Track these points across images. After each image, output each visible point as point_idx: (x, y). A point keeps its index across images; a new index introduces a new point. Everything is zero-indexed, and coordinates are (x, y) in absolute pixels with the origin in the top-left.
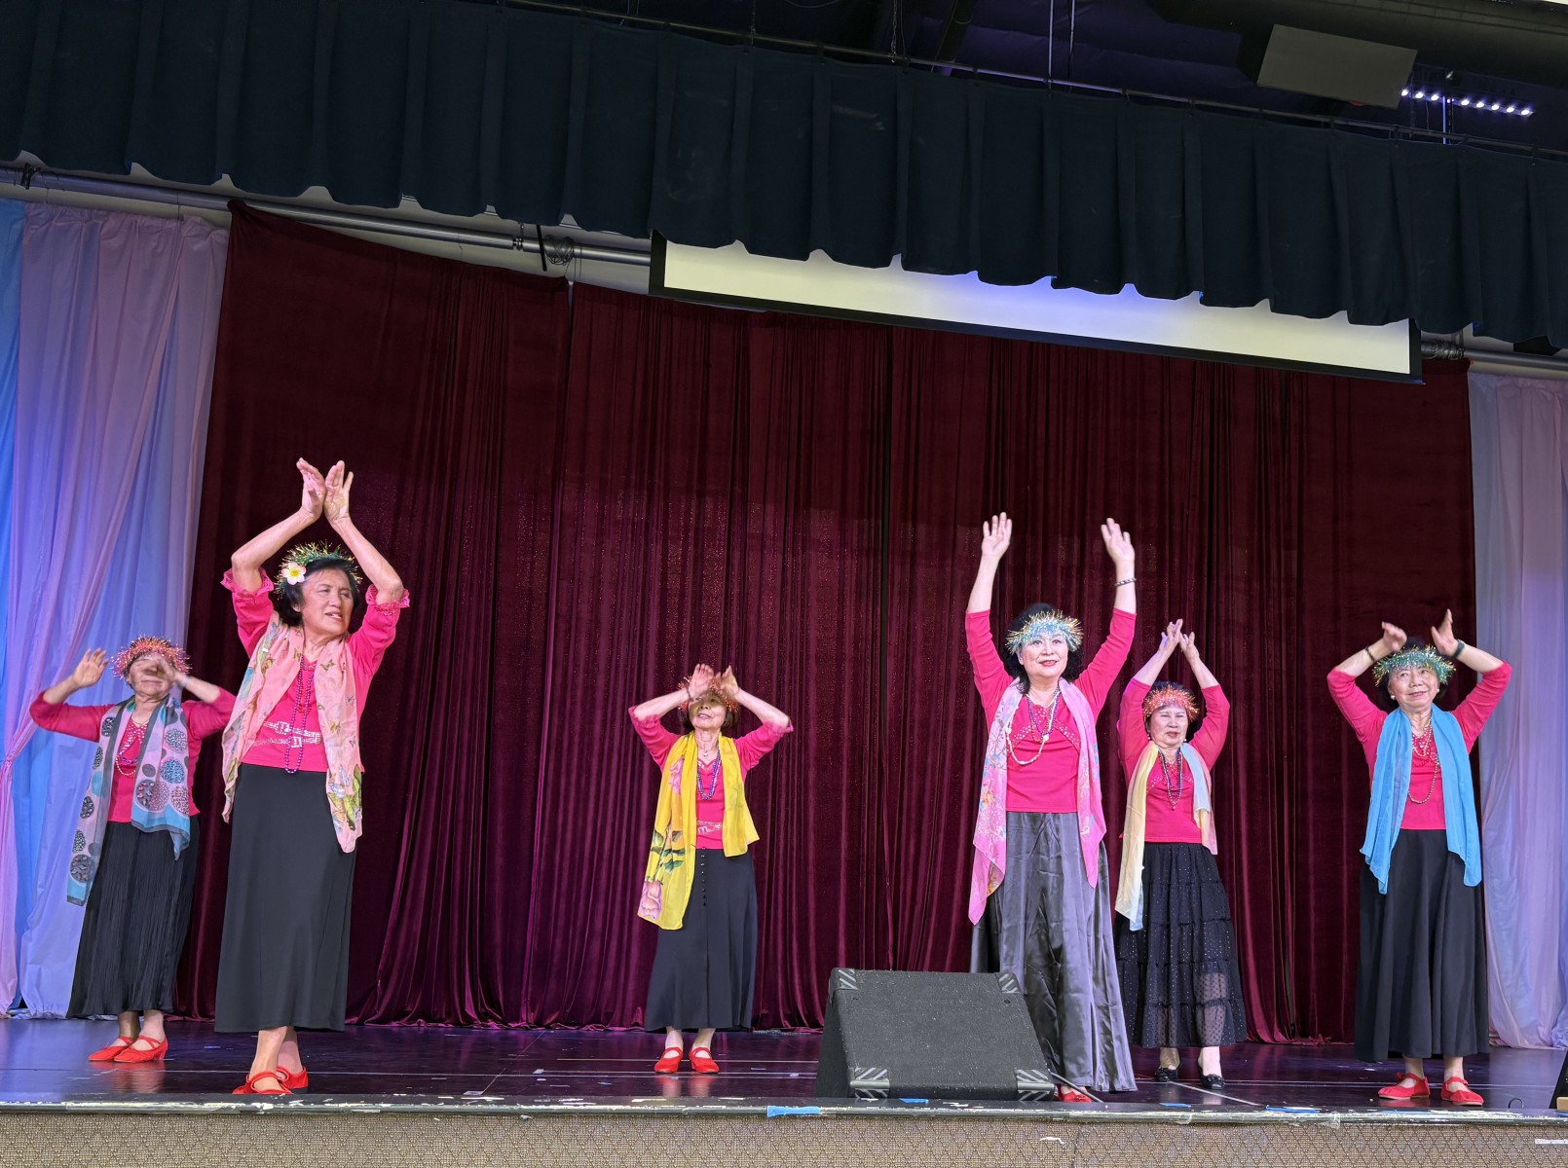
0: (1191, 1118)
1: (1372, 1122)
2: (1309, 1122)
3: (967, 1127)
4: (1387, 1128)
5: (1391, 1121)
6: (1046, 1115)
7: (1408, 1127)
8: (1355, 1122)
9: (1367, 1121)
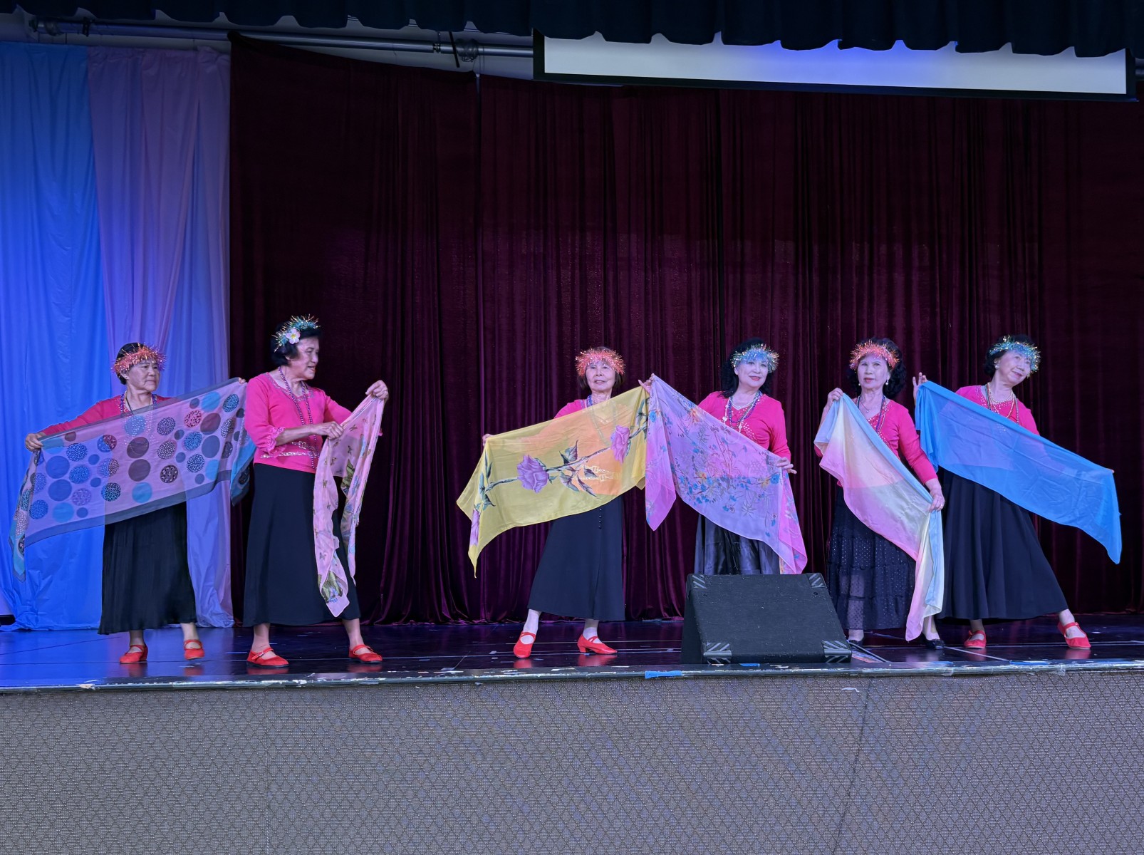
0: (953, 671)
1: (1089, 670)
2: (1042, 672)
3: (788, 682)
4: (1101, 674)
5: (1104, 669)
6: (847, 672)
7: (1117, 673)
8: (1077, 670)
9: (1085, 669)
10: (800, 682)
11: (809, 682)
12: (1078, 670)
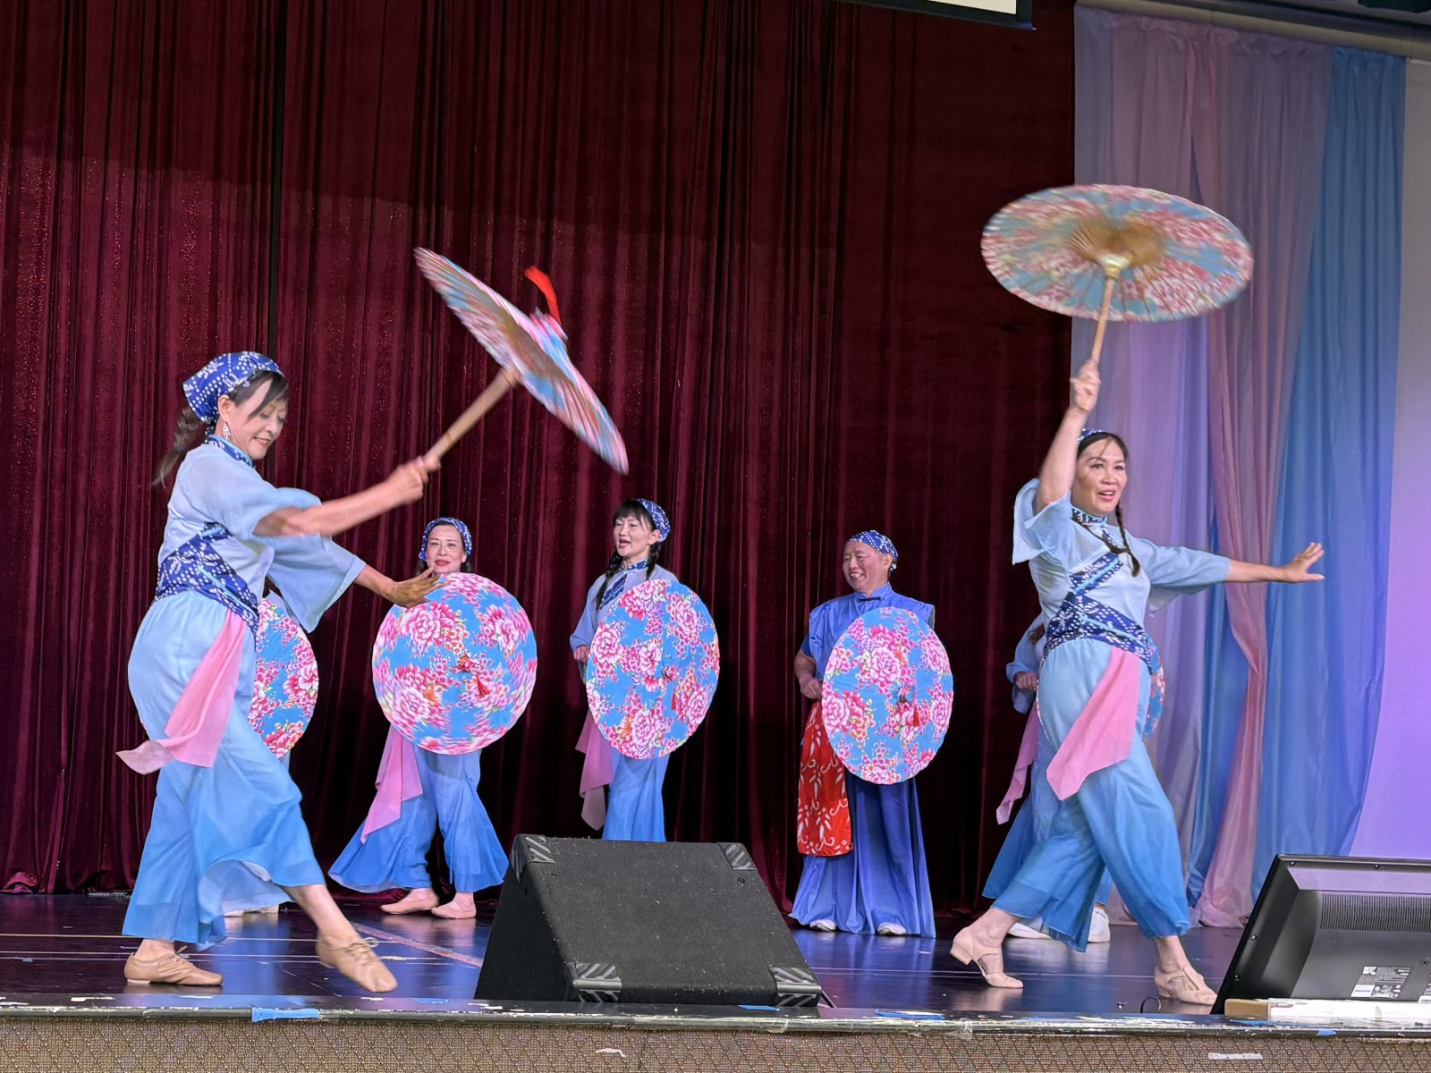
3: (504, 1035)
4: (1029, 1039)
5: (1035, 1030)
6: (605, 1021)
7: (1056, 1041)
8: (991, 1032)
9: (1005, 1030)
10: (524, 1035)
11: (542, 1035)
12: (993, 1031)
